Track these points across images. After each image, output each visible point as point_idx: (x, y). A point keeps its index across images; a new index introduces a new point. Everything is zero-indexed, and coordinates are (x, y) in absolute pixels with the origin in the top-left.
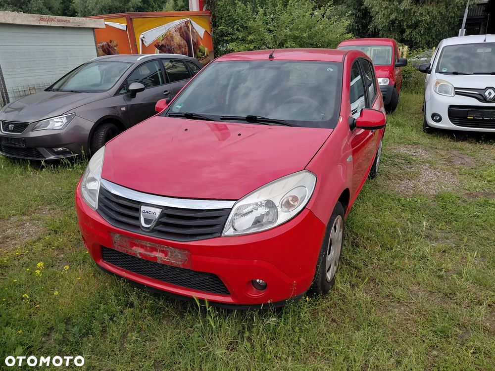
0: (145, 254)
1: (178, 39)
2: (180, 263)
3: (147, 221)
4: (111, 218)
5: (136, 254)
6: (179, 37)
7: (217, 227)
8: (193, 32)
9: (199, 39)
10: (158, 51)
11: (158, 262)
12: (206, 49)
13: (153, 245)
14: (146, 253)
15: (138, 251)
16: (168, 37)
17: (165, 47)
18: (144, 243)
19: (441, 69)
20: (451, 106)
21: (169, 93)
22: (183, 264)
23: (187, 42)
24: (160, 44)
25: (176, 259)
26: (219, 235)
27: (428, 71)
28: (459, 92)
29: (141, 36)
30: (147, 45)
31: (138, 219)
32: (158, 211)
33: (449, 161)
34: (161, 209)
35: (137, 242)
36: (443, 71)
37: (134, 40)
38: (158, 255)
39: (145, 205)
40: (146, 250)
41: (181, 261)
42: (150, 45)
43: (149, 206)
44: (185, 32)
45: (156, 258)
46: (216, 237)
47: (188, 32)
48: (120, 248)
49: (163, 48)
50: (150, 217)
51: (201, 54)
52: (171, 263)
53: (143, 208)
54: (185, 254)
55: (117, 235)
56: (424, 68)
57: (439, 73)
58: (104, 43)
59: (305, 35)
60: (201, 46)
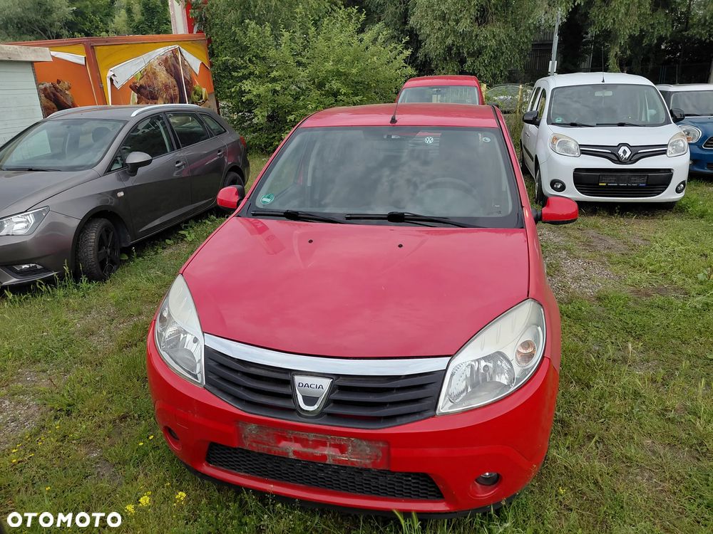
0: (305, 453)
1: (163, 76)
2: (368, 461)
3: (310, 400)
4: (237, 399)
5: (287, 453)
6: (165, 72)
7: (427, 402)
8: (184, 66)
9: (194, 75)
10: (136, 94)
11: (328, 462)
12: (204, 90)
13: (320, 437)
14: (305, 450)
15: (290, 448)
16: (148, 73)
17: (145, 88)
18: (304, 435)
19: (555, 120)
20: (577, 170)
21: (184, 164)
22: (374, 463)
23: (177, 81)
24: (138, 85)
25: (360, 455)
26: (431, 413)
27: (535, 121)
28: (586, 150)
29: (110, 74)
30: (118, 86)
31: (291, 397)
32: (326, 383)
33: (588, 245)
34: (331, 378)
35: (290, 434)
36: (557, 121)
37: (99, 81)
38: (328, 451)
39: (301, 375)
40: (304, 446)
41: (370, 459)
42: (123, 86)
43: (307, 375)
44: (172, 65)
45: (324, 457)
46: (429, 418)
47: (177, 65)
48: (254, 445)
49: (142, 90)
50: (312, 392)
51: (197, 97)
52: (352, 462)
53: (298, 379)
54: (379, 447)
55: (253, 426)
56: (531, 118)
57: (553, 124)
58: (48, 85)
59: (354, 71)
60: (197, 85)
